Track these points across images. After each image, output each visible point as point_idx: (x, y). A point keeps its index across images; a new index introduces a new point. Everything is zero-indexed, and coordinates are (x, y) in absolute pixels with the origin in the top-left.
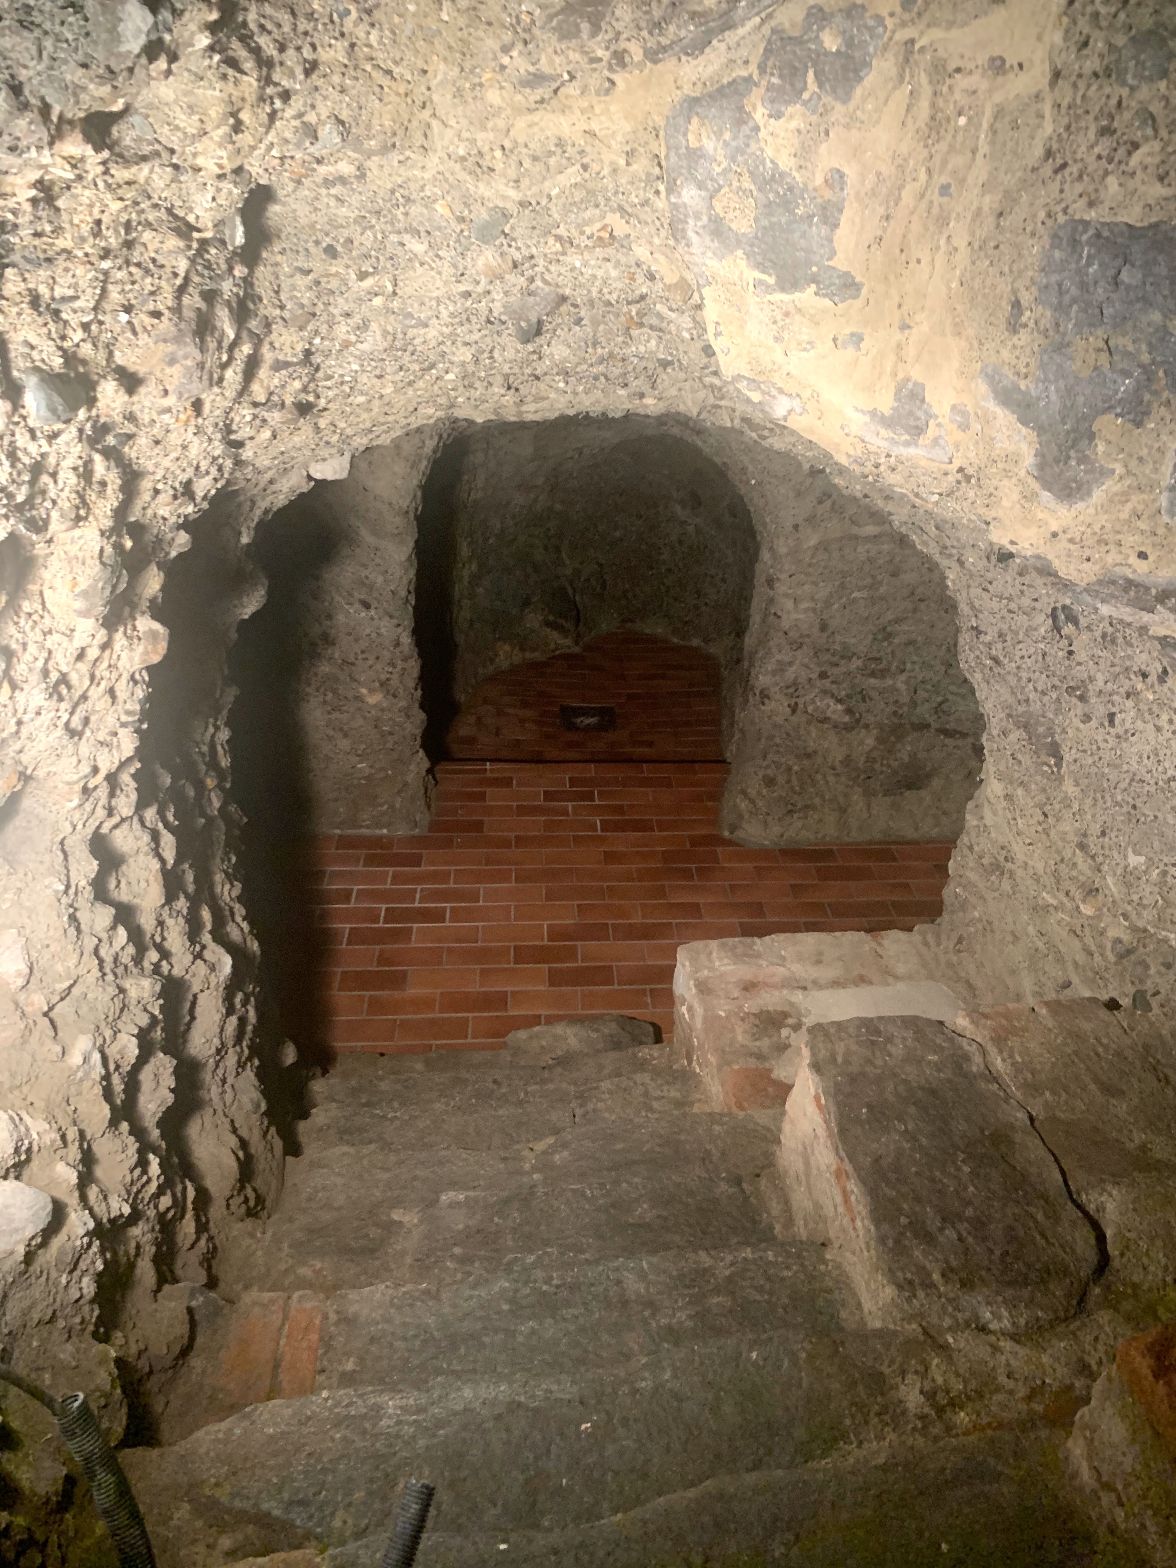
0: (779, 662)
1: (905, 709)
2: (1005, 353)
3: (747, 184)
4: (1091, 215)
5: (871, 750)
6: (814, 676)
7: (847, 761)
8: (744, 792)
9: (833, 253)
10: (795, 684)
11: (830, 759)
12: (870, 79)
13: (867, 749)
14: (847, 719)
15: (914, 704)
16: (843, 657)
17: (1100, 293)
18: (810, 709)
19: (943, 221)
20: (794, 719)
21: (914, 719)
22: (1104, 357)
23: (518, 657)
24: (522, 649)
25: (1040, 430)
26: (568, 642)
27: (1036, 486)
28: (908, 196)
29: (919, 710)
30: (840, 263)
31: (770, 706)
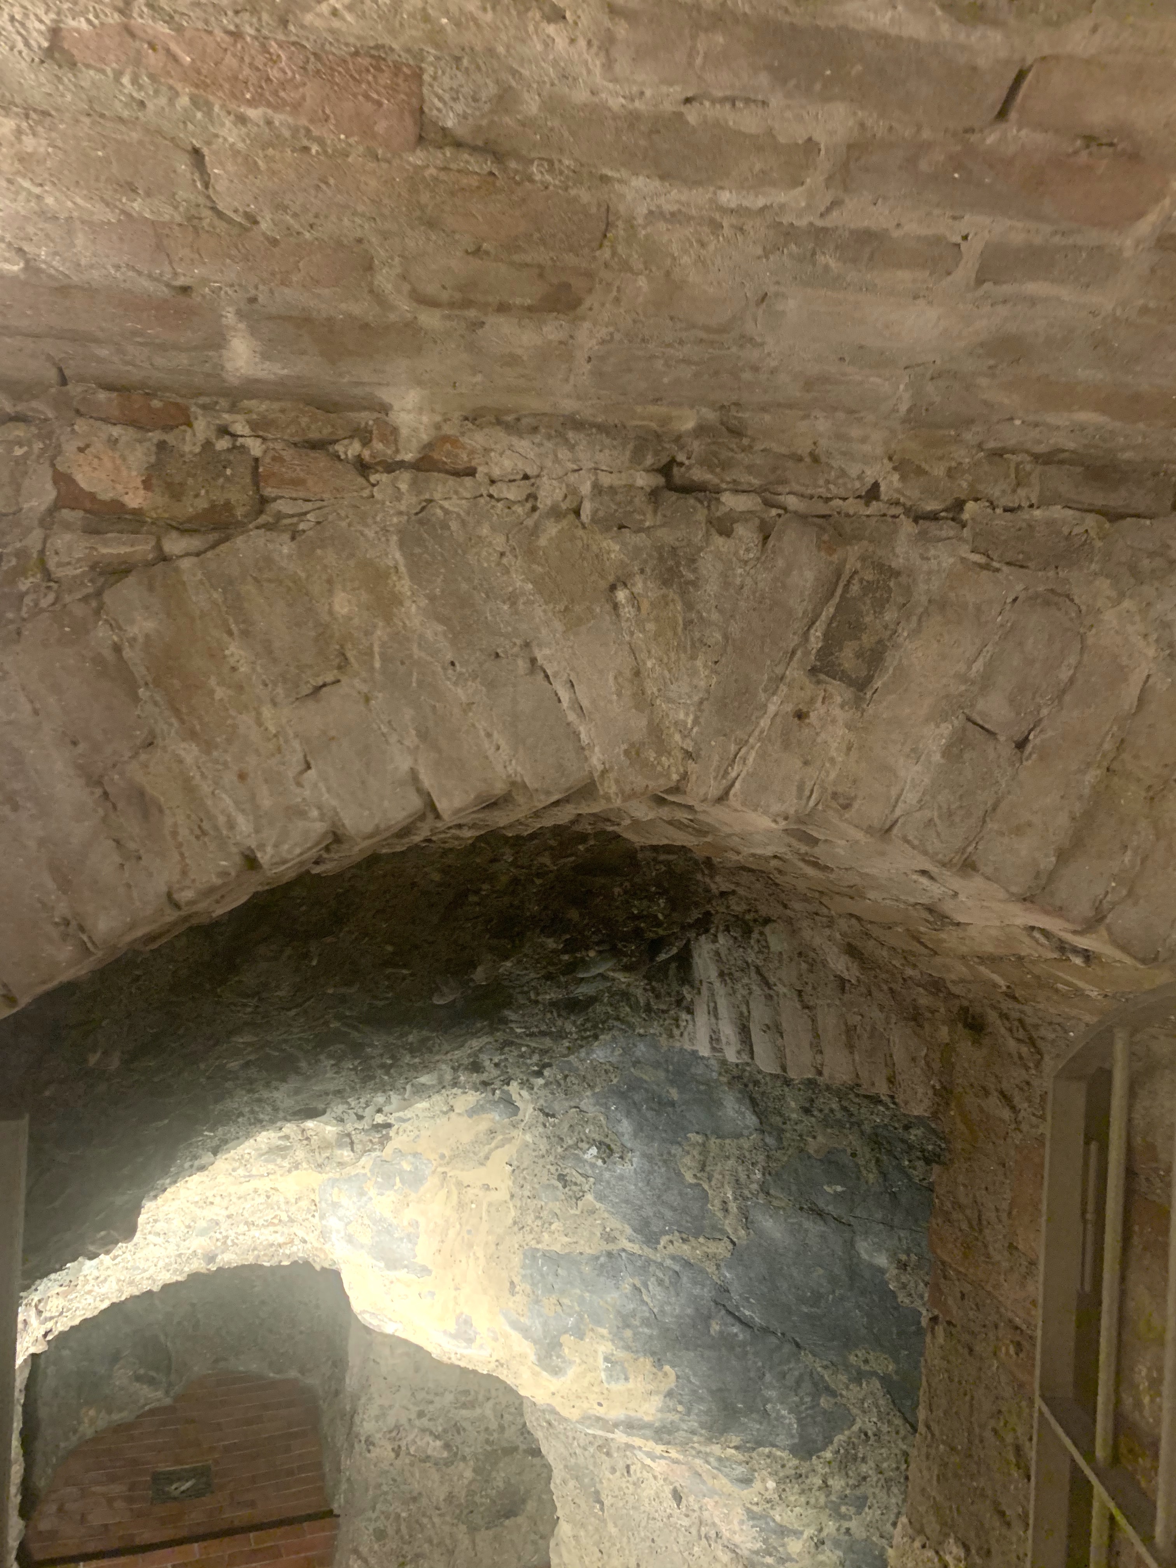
0: (381, 1407)
1: (496, 1435)
2: (511, 1304)
3: (366, 1221)
4: (539, 1246)
5: (470, 1483)
6: (413, 1416)
7: (450, 1498)
8: (356, 1551)
9: (415, 1256)
10: (397, 1427)
11: (434, 1499)
12: (427, 1185)
13: (466, 1482)
14: (445, 1454)
15: (502, 1428)
16: (436, 1394)
17: (551, 1278)
18: (412, 1451)
19: (470, 1246)
20: (398, 1463)
21: (505, 1444)
22: (558, 1308)
23: (102, 1423)
24: (110, 1412)
25: (535, 1342)
26: (160, 1394)
27: (538, 1369)
28: (452, 1233)
29: (507, 1434)
30: (419, 1260)
31: (375, 1452)
